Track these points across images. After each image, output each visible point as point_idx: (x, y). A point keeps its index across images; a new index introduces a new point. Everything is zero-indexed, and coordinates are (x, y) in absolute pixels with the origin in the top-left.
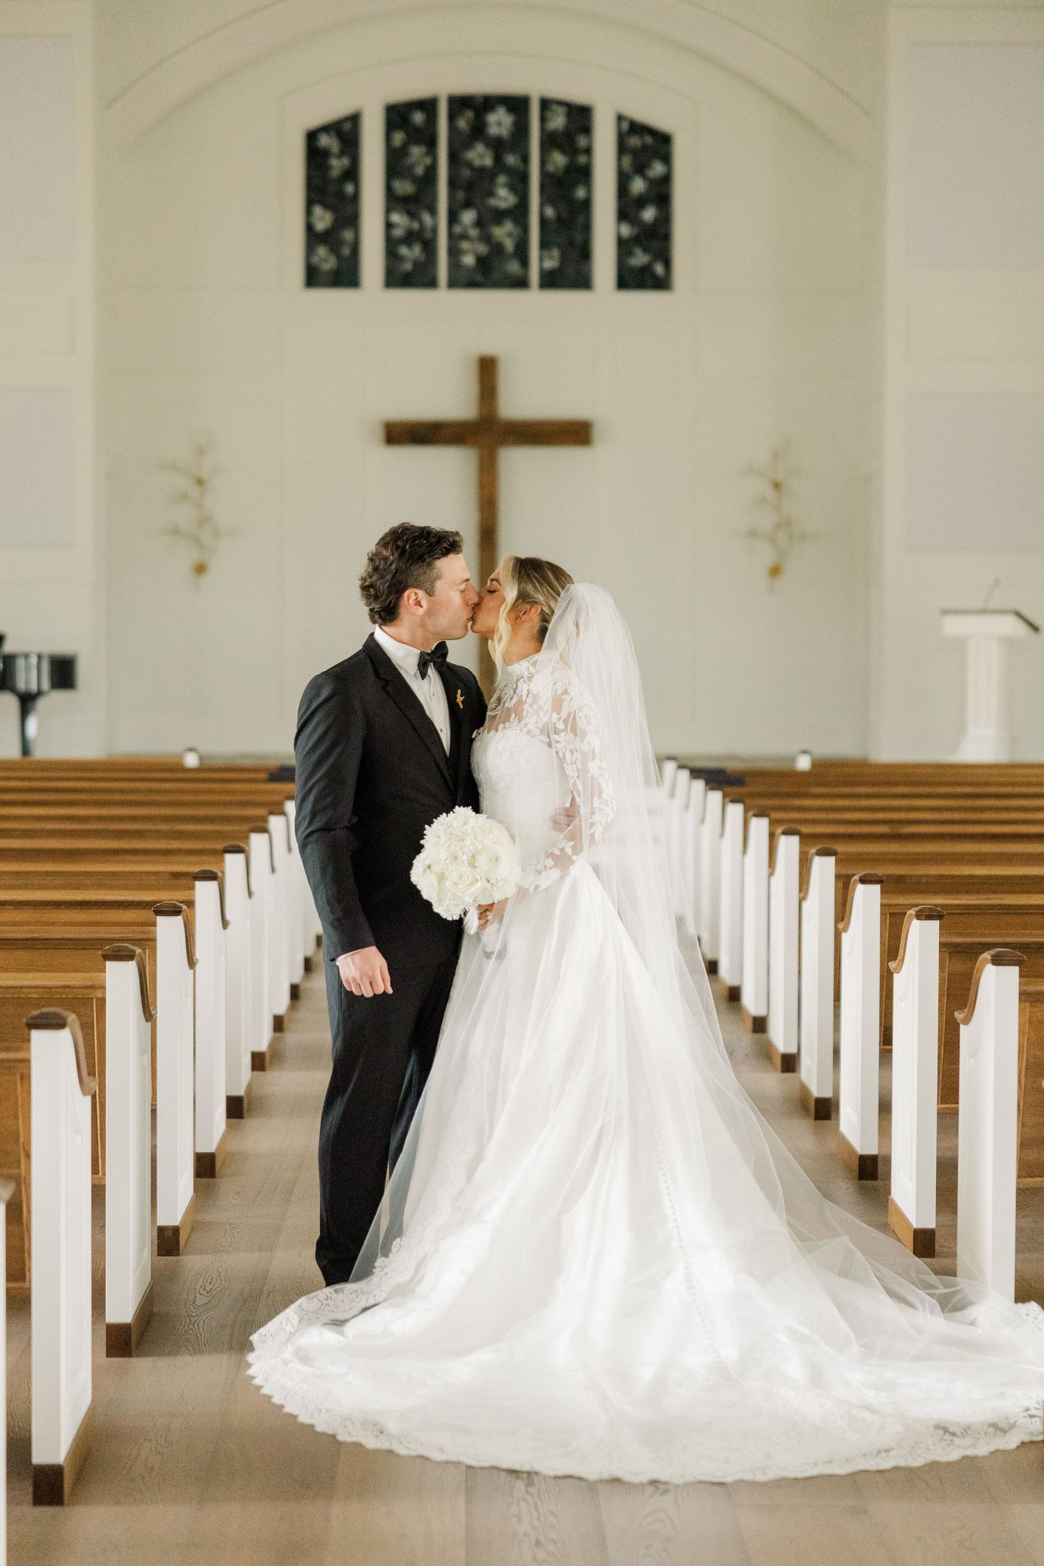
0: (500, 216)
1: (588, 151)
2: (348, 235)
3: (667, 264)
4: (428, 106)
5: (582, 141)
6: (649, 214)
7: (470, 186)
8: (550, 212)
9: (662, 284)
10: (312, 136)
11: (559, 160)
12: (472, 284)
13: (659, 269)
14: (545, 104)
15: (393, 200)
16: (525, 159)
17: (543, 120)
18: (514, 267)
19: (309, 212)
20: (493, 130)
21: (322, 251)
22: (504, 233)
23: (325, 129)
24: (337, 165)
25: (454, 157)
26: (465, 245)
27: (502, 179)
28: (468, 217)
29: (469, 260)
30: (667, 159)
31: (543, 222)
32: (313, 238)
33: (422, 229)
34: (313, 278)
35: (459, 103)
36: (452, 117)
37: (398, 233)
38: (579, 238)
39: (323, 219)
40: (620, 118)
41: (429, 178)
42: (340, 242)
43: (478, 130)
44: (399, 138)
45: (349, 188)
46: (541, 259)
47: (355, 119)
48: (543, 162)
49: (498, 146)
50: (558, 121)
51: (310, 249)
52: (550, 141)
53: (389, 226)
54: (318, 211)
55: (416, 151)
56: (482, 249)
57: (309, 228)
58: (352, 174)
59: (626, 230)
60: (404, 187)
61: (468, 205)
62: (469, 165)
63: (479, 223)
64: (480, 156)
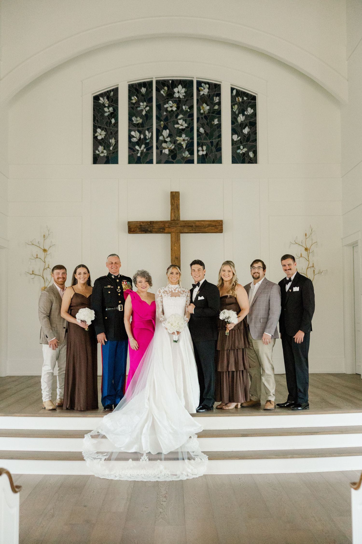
0: (180, 132)
1: (219, 103)
2: (113, 141)
3: (255, 153)
4: (148, 85)
5: (216, 100)
6: (246, 131)
7: (166, 119)
8: (202, 130)
9: (254, 161)
10: (96, 98)
11: (206, 108)
12: (167, 162)
13: (251, 155)
14: (199, 83)
15: (132, 126)
16: (191, 107)
17: (198, 90)
18: (186, 154)
19: (95, 131)
20: (176, 95)
21: (101, 148)
22: (182, 140)
23: (102, 95)
24: (108, 111)
25: (159, 107)
26: (164, 145)
27: (181, 116)
28: (166, 133)
29: (166, 151)
30: (254, 107)
31: (199, 134)
32: (96, 142)
33: (145, 138)
34: (96, 160)
35: (161, 84)
36: (158, 90)
37: (134, 140)
38: (215, 141)
39: (101, 134)
40: (232, 89)
41: (148, 116)
42: (109, 145)
43: (170, 95)
44: (134, 99)
45: (113, 121)
46: (198, 151)
47: (116, 91)
48: (199, 109)
49: (179, 102)
50: (205, 91)
51: (95, 148)
52: (202, 100)
53: (130, 137)
54: (99, 130)
55: (143, 105)
56: (172, 147)
57: (95, 138)
58: (115, 114)
59: (235, 138)
60: (137, 120)
61: (165, 128)
62: (166, 110)
63: (170, 135)
64: (171, 106)
